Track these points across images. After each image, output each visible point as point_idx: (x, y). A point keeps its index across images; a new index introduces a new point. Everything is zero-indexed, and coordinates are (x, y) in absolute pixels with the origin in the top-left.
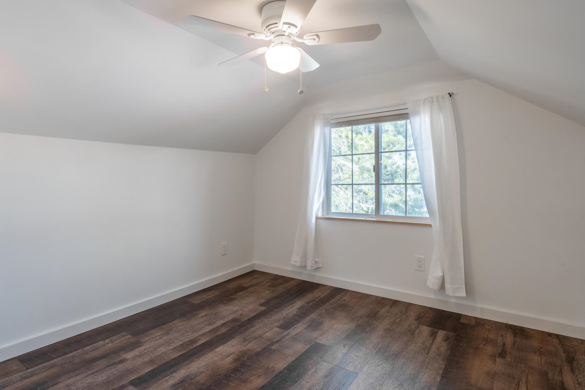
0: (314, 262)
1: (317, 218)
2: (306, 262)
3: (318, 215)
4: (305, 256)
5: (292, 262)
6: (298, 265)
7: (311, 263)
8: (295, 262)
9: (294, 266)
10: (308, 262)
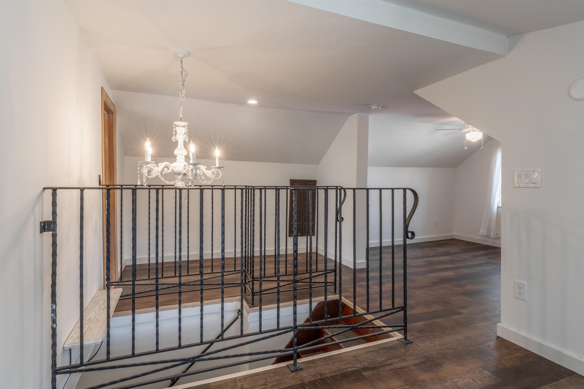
0: (495, 233)
1: (498, 207)
2: (490, 233)
3: (499, 205)
4: (489, 229)
5: (480, 233)
6: (484, 234)
7: (494, 234)
8: (482, 233)
9: (482, 236)
10: (491, 233)
